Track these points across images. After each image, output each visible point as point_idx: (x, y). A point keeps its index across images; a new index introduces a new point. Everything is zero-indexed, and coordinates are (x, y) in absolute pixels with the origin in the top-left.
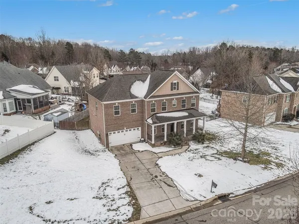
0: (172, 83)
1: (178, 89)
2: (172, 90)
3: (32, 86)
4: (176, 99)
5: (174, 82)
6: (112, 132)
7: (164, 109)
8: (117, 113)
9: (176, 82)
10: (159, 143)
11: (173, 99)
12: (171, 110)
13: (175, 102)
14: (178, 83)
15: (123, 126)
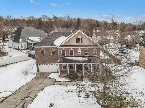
0: (77, 38)
1: (82, 42)
2: (77, 42)
3: (38, 38)
4: (80, 48)
5: (79, 37)
6: (41, 64)
7: (71, 54)
8: (43, 53)
9: (80, 37)
10: (63, 75)
11: (78, 48)
12: (76, 56)
13: (79, 50)
14: (82, 38)
15: (47, 61)
